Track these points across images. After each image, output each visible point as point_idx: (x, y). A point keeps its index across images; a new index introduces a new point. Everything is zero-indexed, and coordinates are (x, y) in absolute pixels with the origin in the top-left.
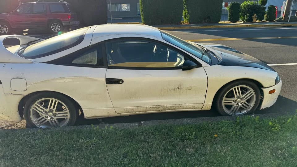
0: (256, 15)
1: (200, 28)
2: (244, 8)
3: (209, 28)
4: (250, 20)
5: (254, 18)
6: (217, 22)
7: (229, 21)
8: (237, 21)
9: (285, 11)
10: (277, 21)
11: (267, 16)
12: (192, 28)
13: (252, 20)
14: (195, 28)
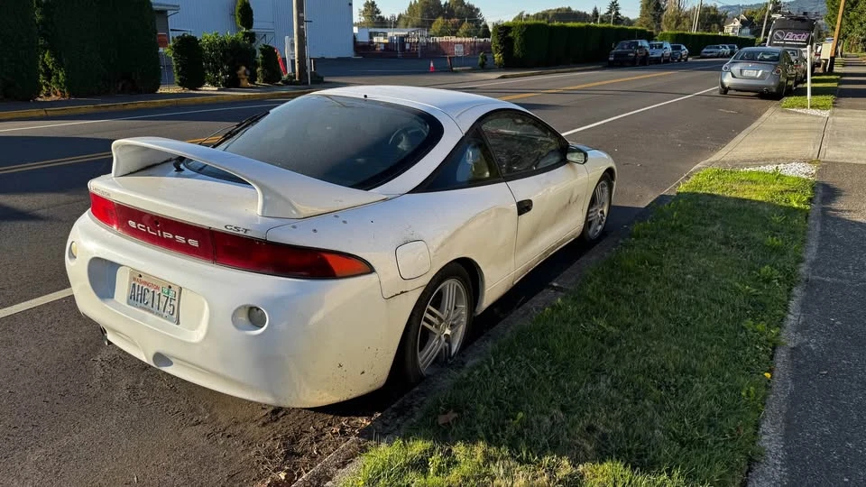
0: (244, 68)
1: (127, 107)
2: (211, 50)
3: (152, 106)
4: (233, 83)
5: (243, 76)
6: (152, 90)
7: (180, 85)
8: (201, 86)
9: (296, 61)
10: (286, 83)
11: (263, 71)
12: (103, 109)
13: (239, 83)
14: (112, 109)
